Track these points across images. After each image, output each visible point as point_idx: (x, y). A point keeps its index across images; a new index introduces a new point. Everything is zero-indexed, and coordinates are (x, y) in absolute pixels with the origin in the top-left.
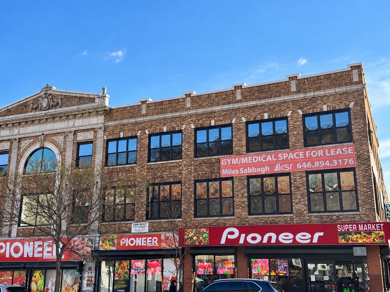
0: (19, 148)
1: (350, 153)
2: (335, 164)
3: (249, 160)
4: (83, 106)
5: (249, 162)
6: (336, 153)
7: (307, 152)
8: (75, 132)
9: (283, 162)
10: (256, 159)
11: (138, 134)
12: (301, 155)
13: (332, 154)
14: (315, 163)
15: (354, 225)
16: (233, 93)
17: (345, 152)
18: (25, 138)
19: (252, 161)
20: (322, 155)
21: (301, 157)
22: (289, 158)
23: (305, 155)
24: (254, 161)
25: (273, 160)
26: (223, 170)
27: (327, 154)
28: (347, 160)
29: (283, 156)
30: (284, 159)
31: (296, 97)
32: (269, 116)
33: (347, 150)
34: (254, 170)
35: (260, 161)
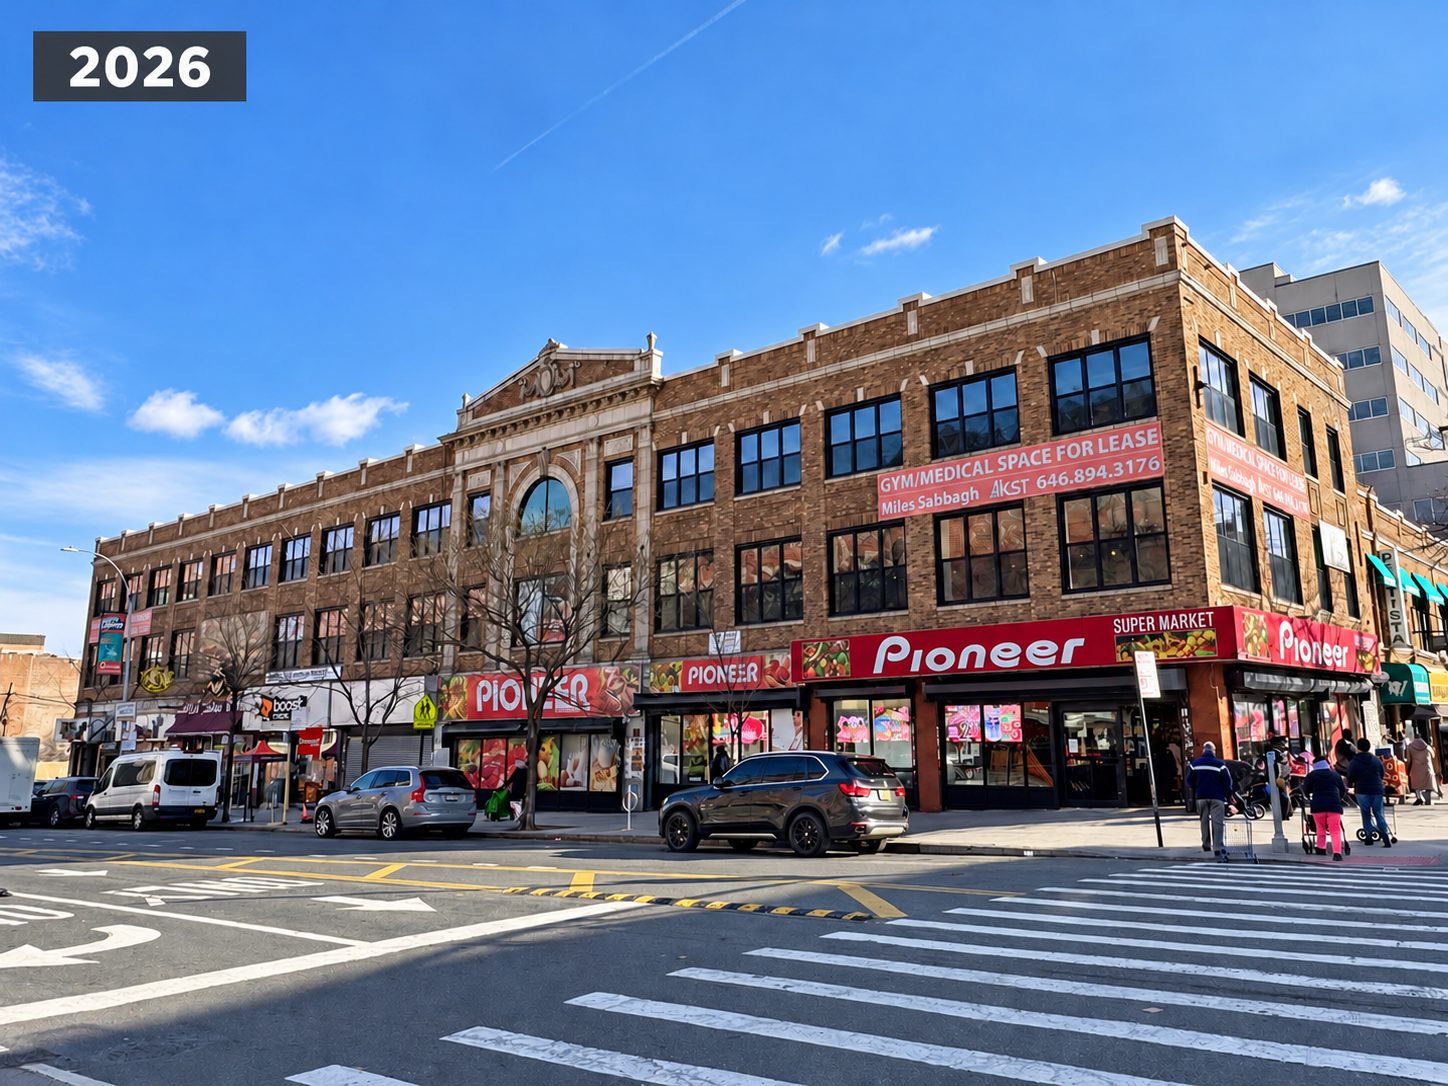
0: (506, 482)
1: (1150, 442)
2: (1118, 472)
3: (937, 475)
4: (609, 382)
5: (937, 481)
6: (1120, 445)
7: (1059, 448)
8: (601, 441)
9: (1008, 477)
10: (950, 473)
11: (715, 434)
12: (1044, 456)
13: (1112, 449)
14: (1076, 473)
15: (1148, 618)
16: (900, 320)
17: (1140, 442)
18: (515, 461)
19: (943, 477)
20: (1091, 453)
21: (1045, 461)
22: (1020, 466)
23: (1053, 457)
24: (947, 479)
25: (987, 472)
26: (884, 505)
27: (1101, 451)
28: (1144, 460)
29: (1006, 461)
30: (1010, 468)
31: (1033, 315)
32: (976, 368)
33: (1145, 436)
34: (948, 499)
35: (959, 477)
